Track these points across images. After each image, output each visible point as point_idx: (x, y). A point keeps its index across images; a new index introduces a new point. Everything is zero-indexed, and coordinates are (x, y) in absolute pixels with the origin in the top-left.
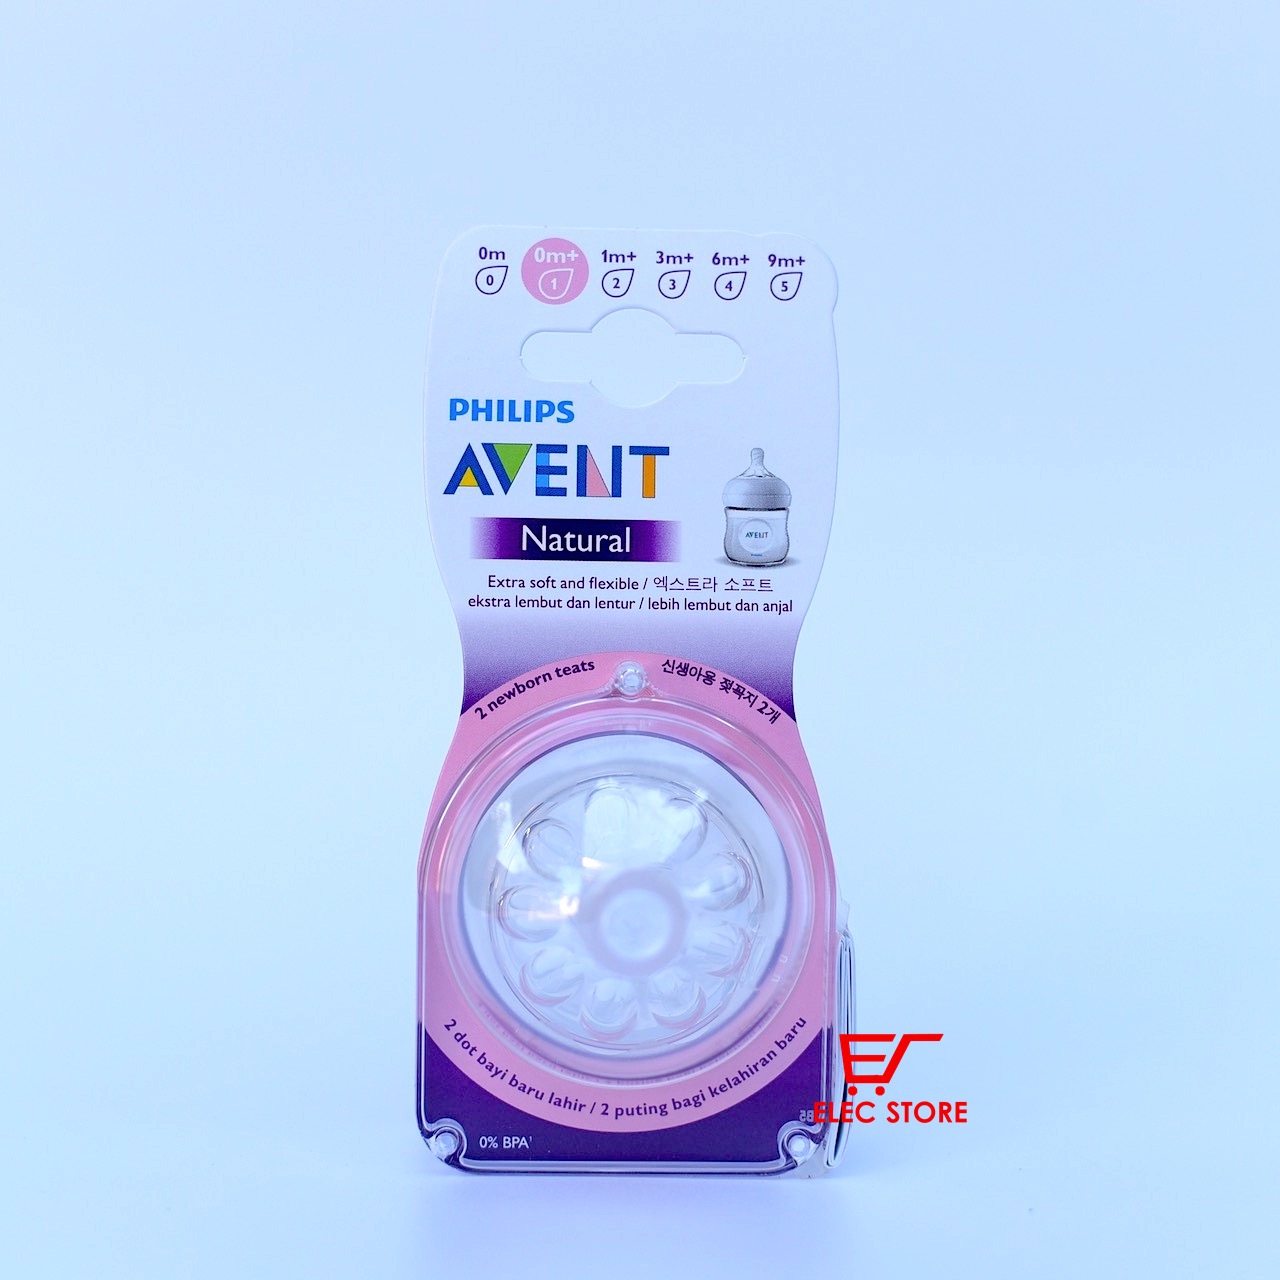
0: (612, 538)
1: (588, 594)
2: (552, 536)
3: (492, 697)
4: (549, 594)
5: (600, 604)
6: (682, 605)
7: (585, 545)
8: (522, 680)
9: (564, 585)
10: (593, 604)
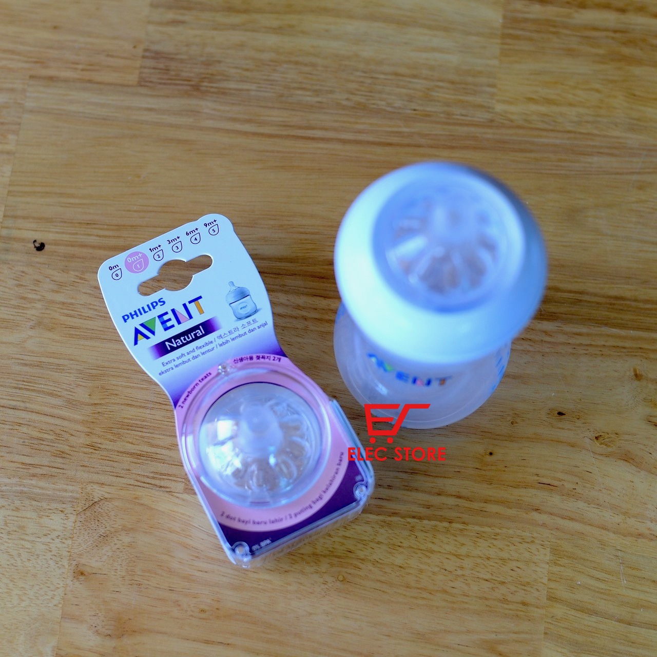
0: (197, 331)
1: (198, 352)
2: (176, 341)
3: (182, 400)
4: (184, 359)
5: (203, 354)
6: (230, 341)
7: (189, 338)
8: (189, 389)
9: (188, 354)
10: (201, 355)
